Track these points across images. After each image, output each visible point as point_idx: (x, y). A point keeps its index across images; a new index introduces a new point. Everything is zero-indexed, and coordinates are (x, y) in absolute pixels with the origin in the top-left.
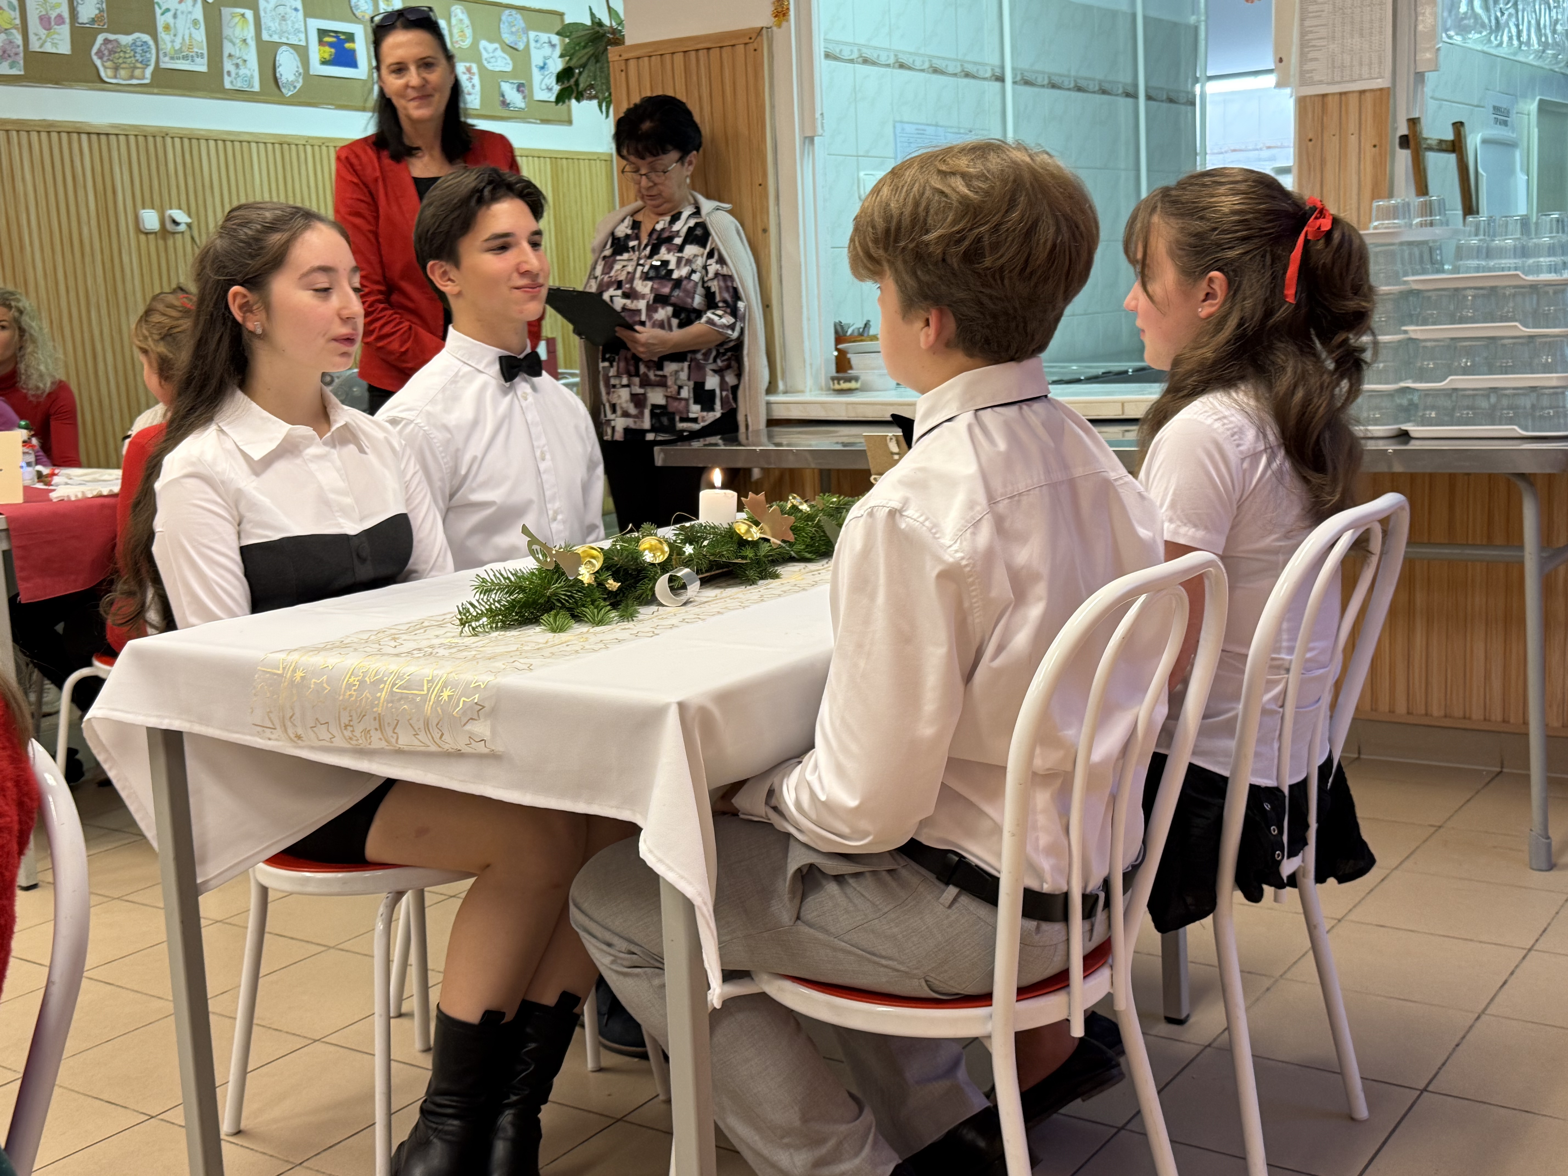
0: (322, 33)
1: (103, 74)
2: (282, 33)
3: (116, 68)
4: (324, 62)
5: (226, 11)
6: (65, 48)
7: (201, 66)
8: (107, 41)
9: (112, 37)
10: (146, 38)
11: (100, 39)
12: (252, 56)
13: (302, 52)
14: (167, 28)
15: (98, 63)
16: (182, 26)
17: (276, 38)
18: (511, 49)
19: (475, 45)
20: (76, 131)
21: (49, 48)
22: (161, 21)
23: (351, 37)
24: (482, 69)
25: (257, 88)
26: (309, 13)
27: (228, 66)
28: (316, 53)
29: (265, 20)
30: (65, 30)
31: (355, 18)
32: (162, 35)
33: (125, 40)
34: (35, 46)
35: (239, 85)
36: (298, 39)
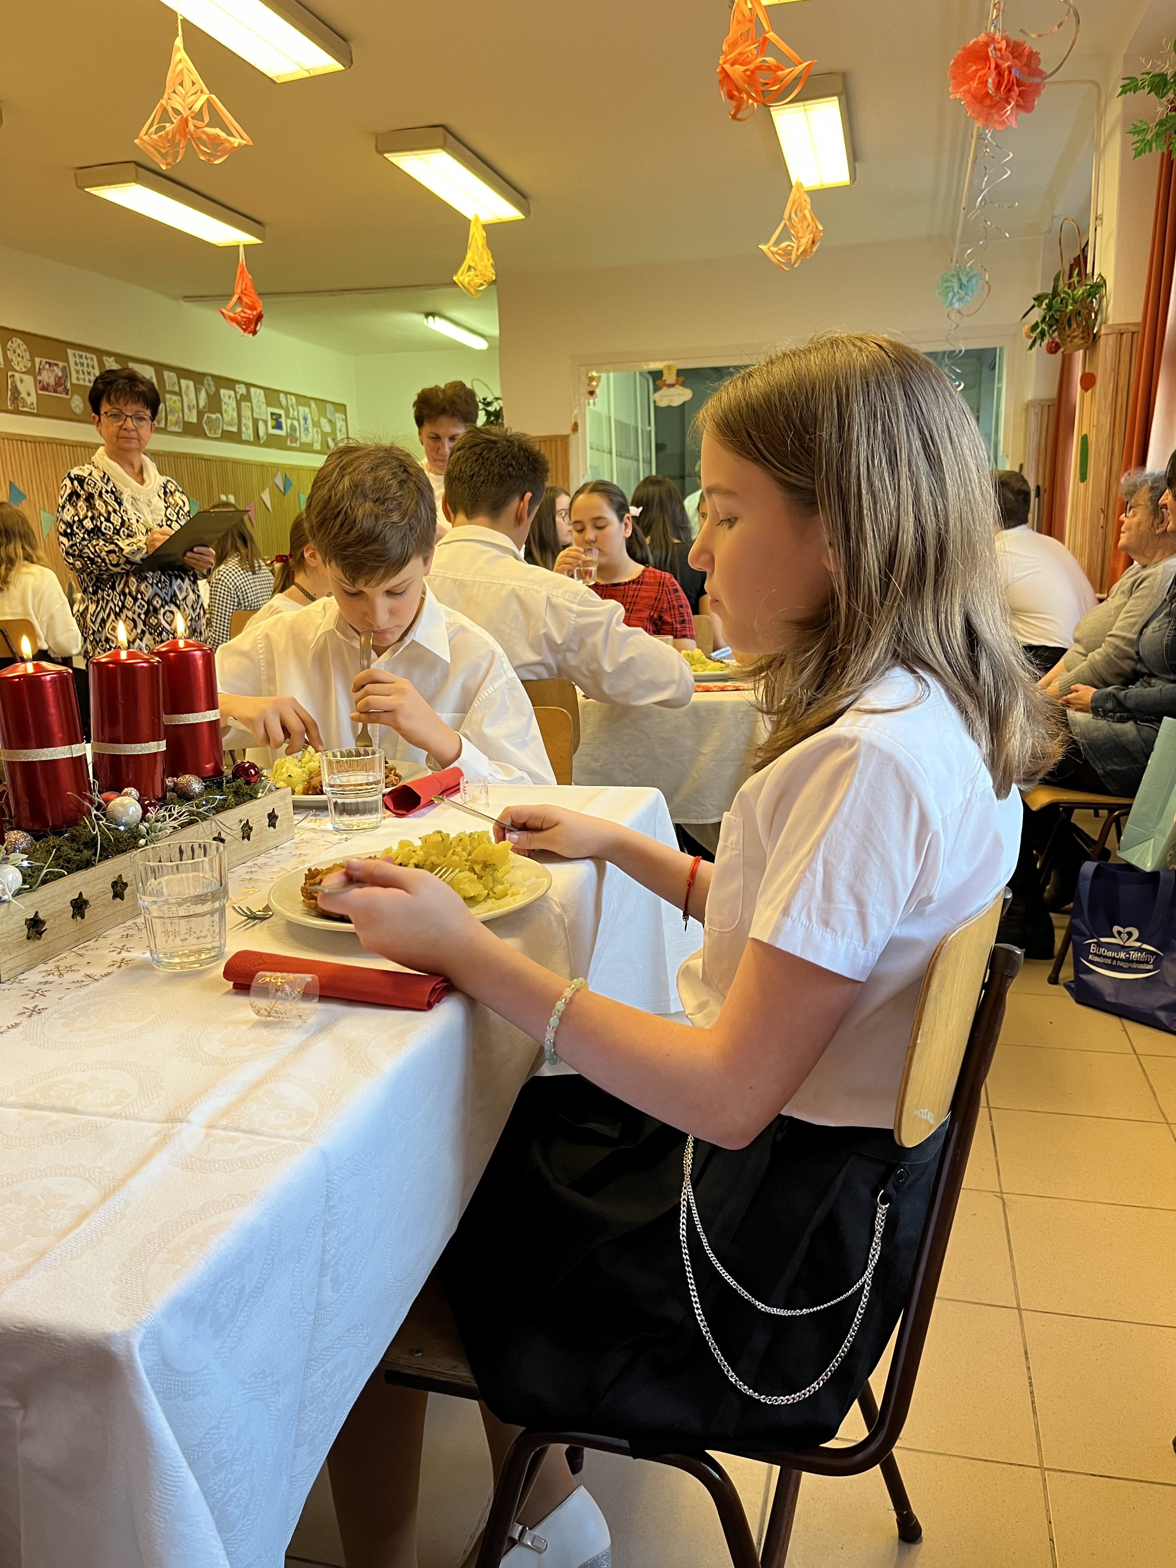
0: (272, 414)
1: (207, 432)
2: (260, 414)
3: (210, 430)
4: (273, 428)
5: (243, 404)
6: (195, 420)
7: (235, 429)
8: (208, 417)
9: (210, 415)
10: (219, 415)
11: (206, 416)
12: (250, 424)
13: (266, 422)
14: (226, 411)
15: (205, 427)
16: (230, 410)
17: (258, 417)
18: (330, 421)
19: (319, 420)
20: (201, 458)
21: (191, 420)
22: (224, 407)
23: (280, 416)
24: (322, 431)
25: (252, 439)
26: (268, 405)
27: (244, 429)
28: (270, 423)
29: (255, 408)
30: (195, 412)
31: (281, 407)
32: (225, 415)
33: (213, 416)
34: (186, 419)
35: (247, 438)
36: (264, 417)
